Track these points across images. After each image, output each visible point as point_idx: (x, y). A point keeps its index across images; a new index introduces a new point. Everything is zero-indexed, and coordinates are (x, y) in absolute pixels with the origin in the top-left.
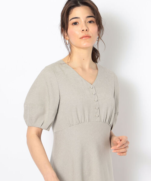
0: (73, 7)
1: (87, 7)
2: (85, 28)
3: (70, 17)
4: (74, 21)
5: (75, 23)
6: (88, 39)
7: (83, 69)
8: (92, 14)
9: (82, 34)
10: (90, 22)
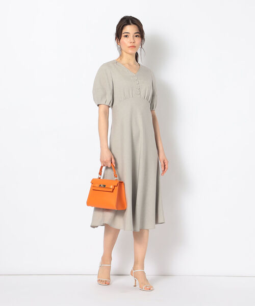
0: (126, 25)
1: (136, 26)
2: (132, 41)
3: (124, 31)
4: (126, 34)
5: (126, 36)
6: (134, 49)
8: (139, 32)
9: (130, 45)
10: (136, 36)
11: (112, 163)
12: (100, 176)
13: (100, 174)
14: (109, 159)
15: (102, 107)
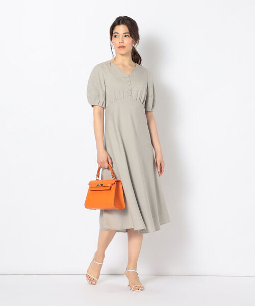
1: (125, 26)
3: (114, 31)
5: (116, 36)
7: (123, 65)
9: (119, 45)
11: (108, 163)
12: (98, 178)
13: (98, 176)
14: (105, 159)
15: (97, 108)
